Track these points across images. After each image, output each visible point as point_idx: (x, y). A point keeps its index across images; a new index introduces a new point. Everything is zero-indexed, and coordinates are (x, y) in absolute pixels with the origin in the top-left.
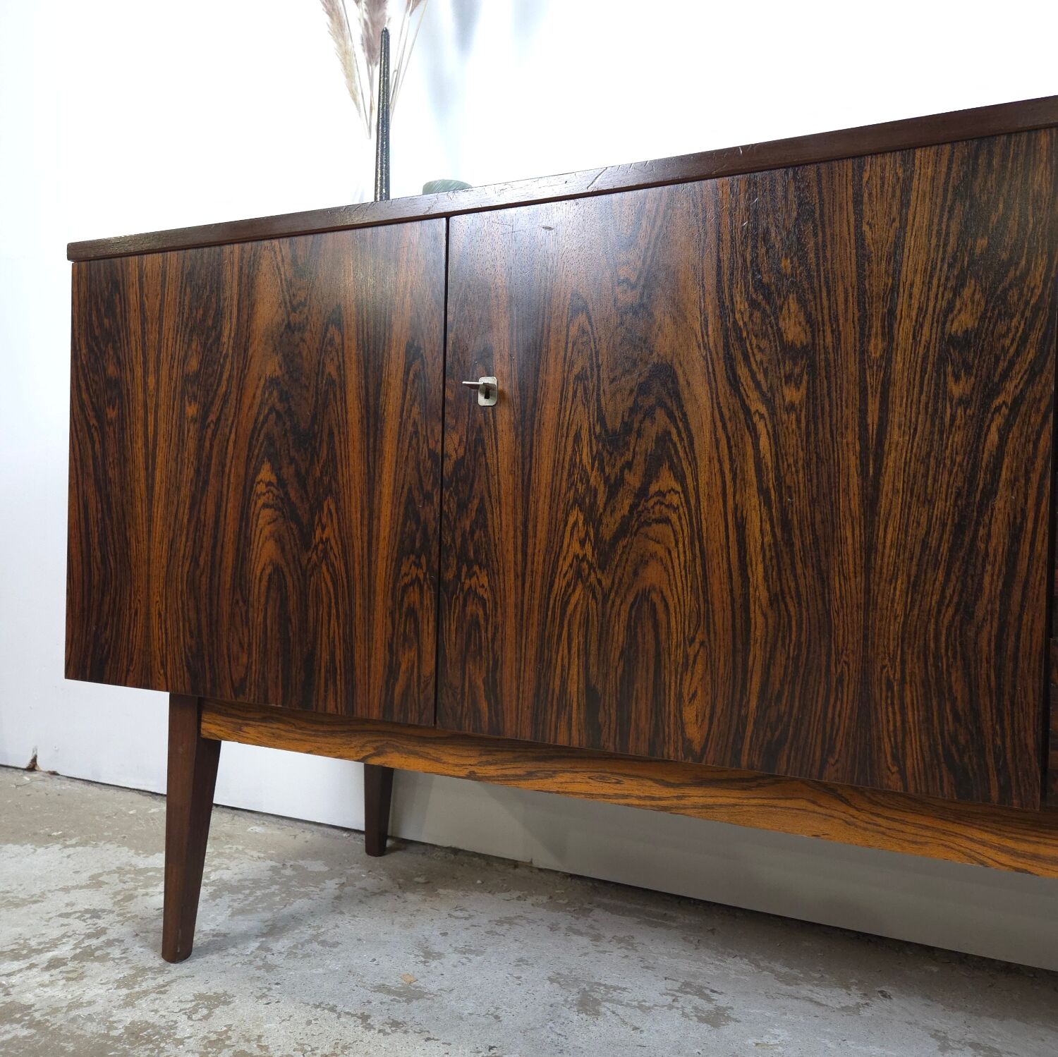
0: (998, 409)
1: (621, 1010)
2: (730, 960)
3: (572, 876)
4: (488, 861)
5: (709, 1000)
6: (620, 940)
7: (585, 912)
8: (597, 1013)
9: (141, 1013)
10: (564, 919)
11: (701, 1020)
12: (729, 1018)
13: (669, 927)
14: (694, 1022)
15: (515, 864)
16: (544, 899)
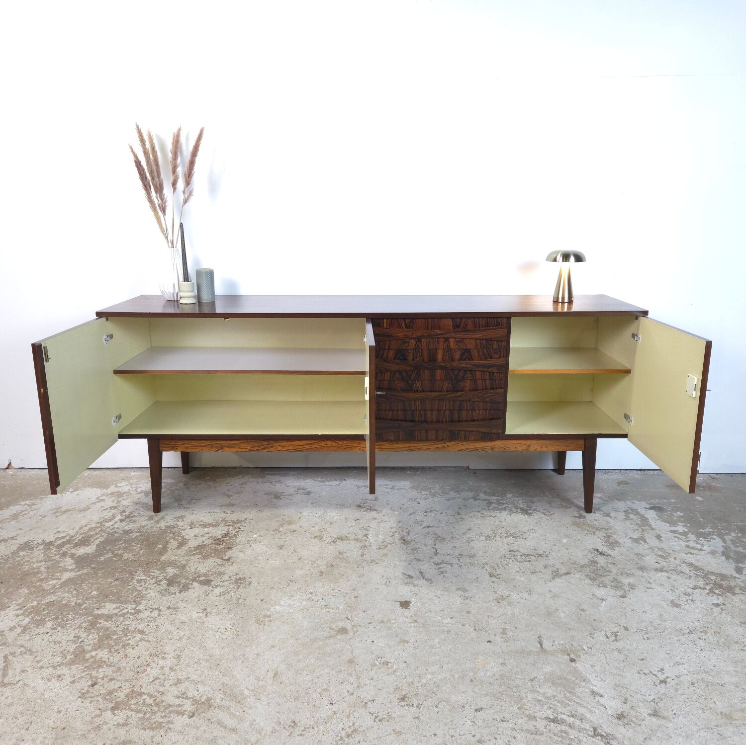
1: (285, 497)
2: (307, 480)
3: (255, 468)
4: (225, 469)
5: (306, 490)
6: (278, 482)
7: (264, 477)
8: (281, 499)
9: (162, 525)
10: (260, 480)
11: (305, 494)
12: (311, 493)
13: (288, 476)
14: (304, 495)
15: (235, 468)
16: (250, 476)
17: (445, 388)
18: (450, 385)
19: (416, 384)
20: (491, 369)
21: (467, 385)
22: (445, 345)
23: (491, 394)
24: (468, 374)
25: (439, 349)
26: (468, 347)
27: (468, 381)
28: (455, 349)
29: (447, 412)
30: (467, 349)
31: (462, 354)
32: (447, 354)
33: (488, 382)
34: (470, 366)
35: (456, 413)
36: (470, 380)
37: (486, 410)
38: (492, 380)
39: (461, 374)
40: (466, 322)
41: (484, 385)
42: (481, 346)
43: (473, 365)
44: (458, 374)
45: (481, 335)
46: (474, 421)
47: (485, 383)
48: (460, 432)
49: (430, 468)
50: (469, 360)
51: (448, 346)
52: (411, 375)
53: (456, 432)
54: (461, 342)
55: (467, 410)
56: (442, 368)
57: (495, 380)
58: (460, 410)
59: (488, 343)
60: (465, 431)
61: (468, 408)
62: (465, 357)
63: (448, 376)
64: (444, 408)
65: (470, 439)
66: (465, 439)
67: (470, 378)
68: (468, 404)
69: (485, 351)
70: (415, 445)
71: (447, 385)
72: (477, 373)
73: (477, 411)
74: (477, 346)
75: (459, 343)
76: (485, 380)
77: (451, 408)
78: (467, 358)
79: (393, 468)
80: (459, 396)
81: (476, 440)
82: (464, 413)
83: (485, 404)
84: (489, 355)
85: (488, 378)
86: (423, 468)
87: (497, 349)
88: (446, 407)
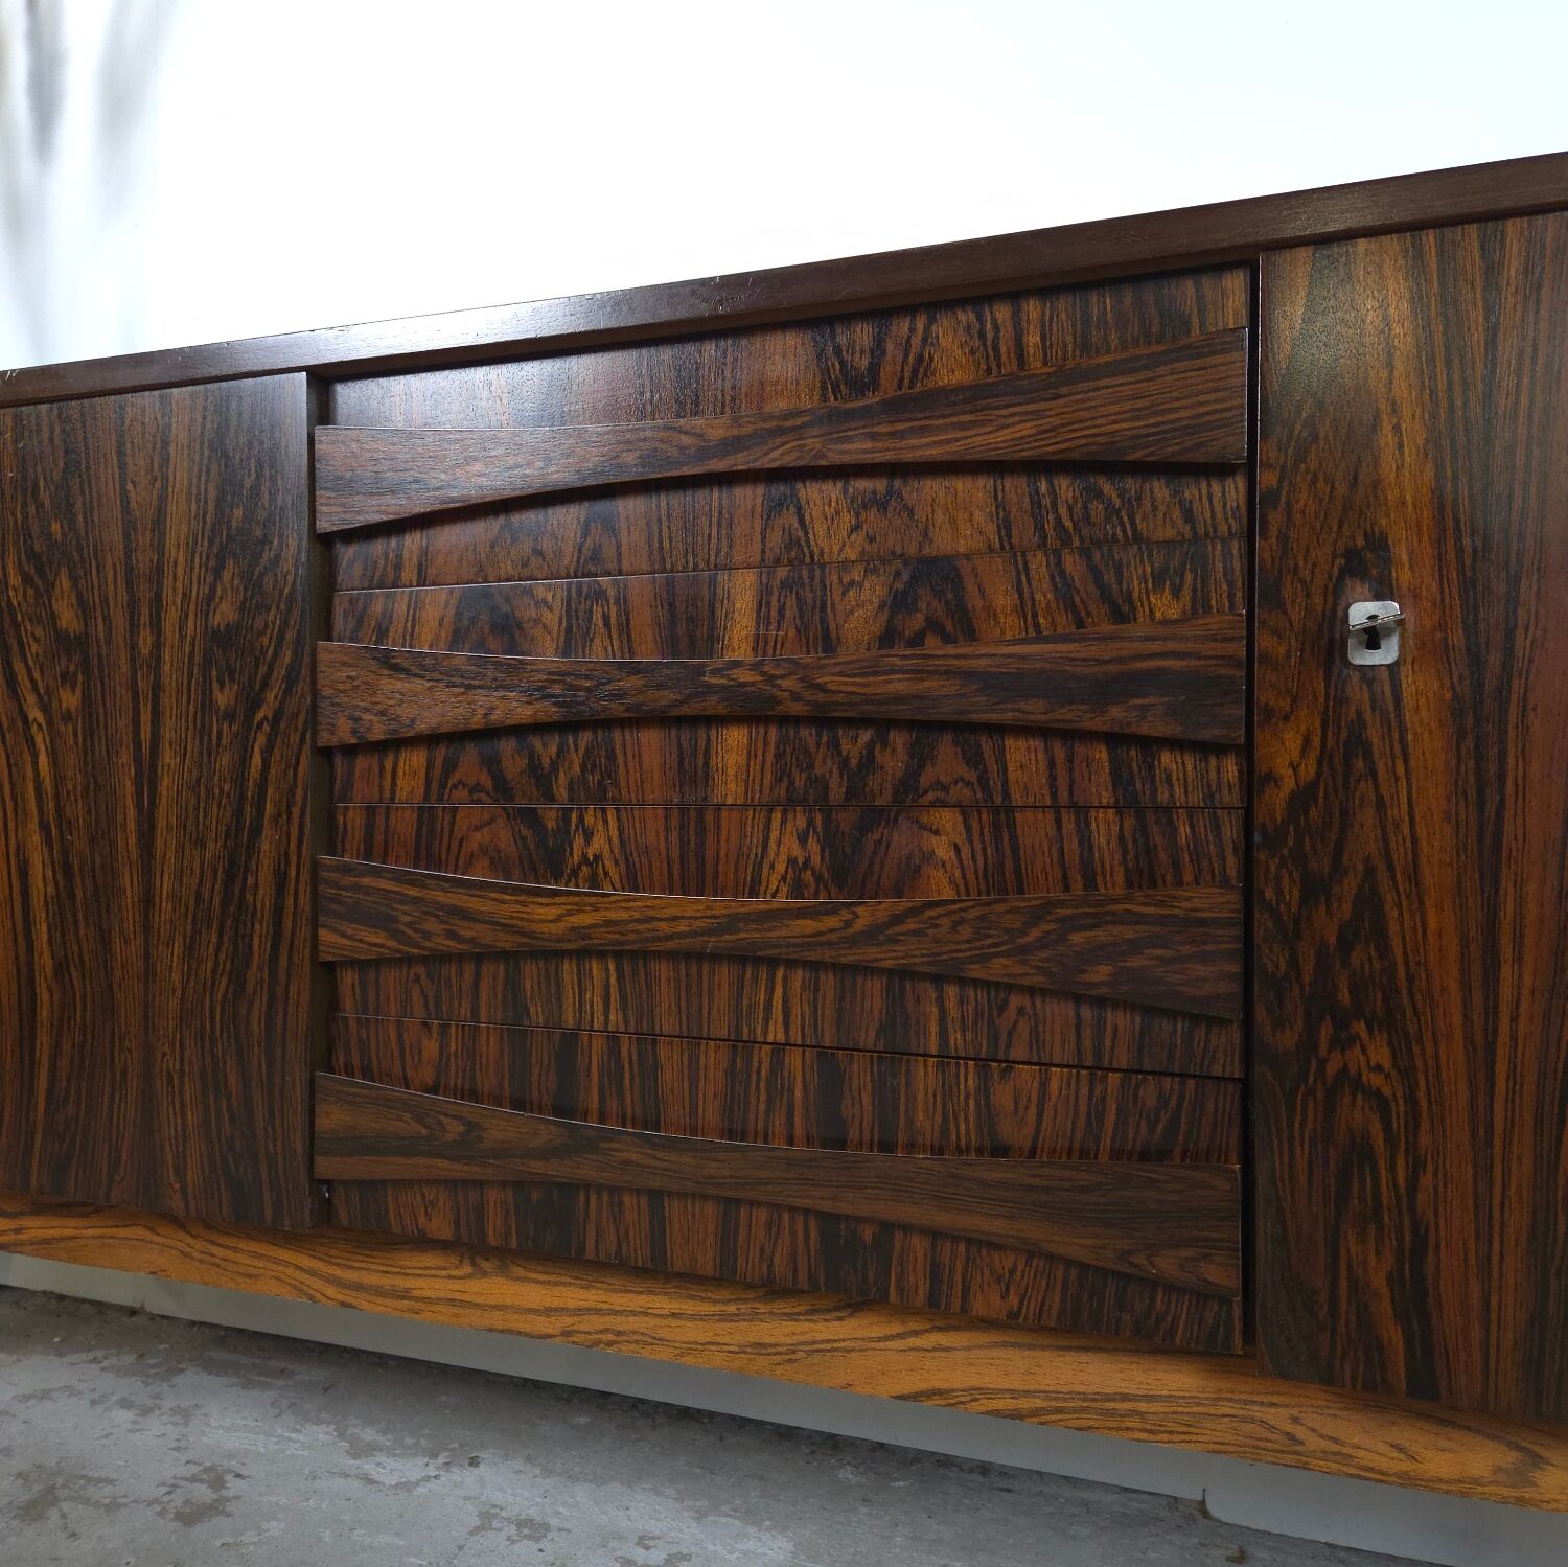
0: (260, 725)
17: (781, 867)
18: (813, 845)
19: (589, 836)
20: (1116, 712)
21: (943, 851)
22: (775, 539)
23: (1129, 933)
24: (947, 760)
25: (730, 568)
26: (943, 542)
27: (948, 819)
28: (845, 565)
29: (794, 1060)
30: (932, 561)
31: (899, 602)
32: (791, 601)
33: (1104, 829)
34: (950, 687)
35: (860, 1075)
36: (963, 809)
37: (1099, 1069)
38: (1140, 815)
39: (894, 760)
40: (916, 341)
41: (1072, 846)
42: (1040, 528)
43: (968, 675)
44: (868, 761)
45: (1027, 429)
46: (1001, 1151)
47: (1085, 841)
48: (898, 1236)
49: (984, 1469)
50: (948, 639)
51: (792, 543)
52: (554, 765)
53: (868, 1233)
54: (883, 507)
55: (943, 1056)
56: (753, 712)
57: (1167, 811)
58: (894, 1054)
59: (1099, 495)
60: (934, 1234)
61: (956, 1038)
62: (917, 621)
63: (800, 780)
64: (776, 1033)
65: (978, 1307)
66: (933, 1301)
67: (959, 792)
68: (952, 1005)
69: (1072, 564)
70: (620, 1301)
71: (791, 846)
72: (1018, 750)
73: (1026, 1076)
74: (1005, 527)
75: (872, 515)
76: (1082, 811)
77: (828, 1040)
78: (933, 625)
79: (786, 1435)
80: (871, 935)
81: (1013, 1324)
82: (924, 1078)
83: (1087, 1013)
84: (1104, 591)
85: (1106, 798)
86: (945, 1462)
87: (1169, 544)
88: (786, 1025)
